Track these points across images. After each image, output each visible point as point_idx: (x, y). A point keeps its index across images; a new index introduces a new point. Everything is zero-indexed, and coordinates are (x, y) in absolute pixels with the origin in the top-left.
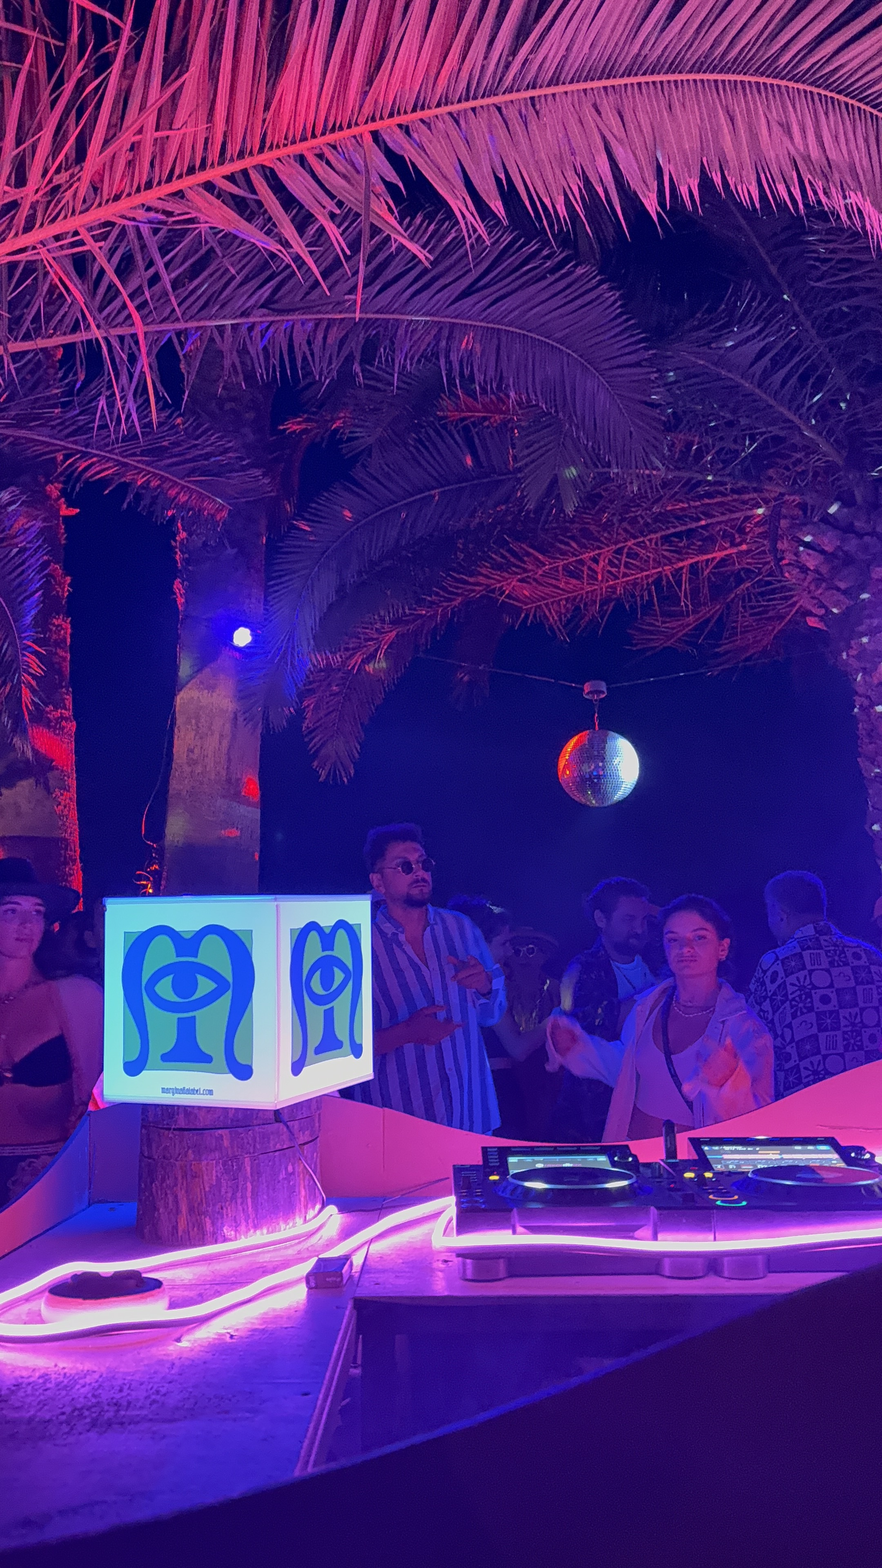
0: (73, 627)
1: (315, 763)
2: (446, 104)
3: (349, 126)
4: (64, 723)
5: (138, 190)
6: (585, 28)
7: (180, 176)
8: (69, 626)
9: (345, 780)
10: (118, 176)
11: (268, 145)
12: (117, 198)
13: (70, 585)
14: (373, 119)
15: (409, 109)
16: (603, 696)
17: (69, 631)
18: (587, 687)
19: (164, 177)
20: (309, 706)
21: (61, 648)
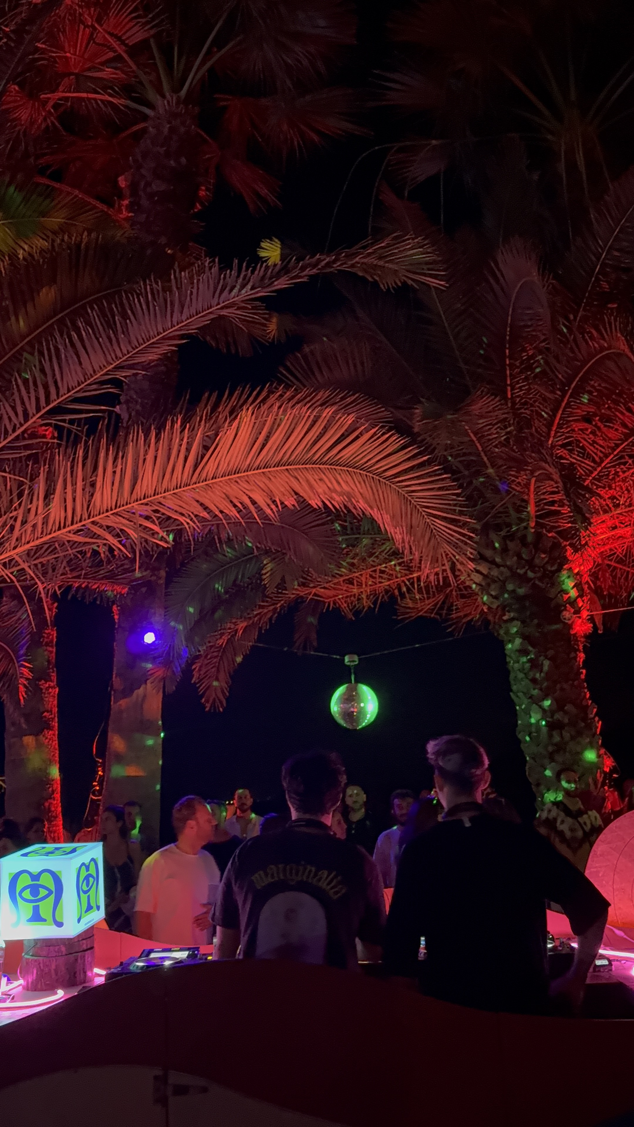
0: (57, 633)
1: (203, 700)
2: (168, 491)
3: (127, 504)
4: (50, 690)
5: (37, 539)
6: (223, 459)
7: (55, 532)
8: (55, 632)
9: (221, 709)
10: (28, 536)
11: (92, 515)
12: (28, 542)
13: (56, 608)
14: (137, 501)
15: (152, 494)
16: (357, 663)
17: (55, 635)
18: (347, 659)
19: (48, 532)
20: (195, 669)
21: (50, 646)
